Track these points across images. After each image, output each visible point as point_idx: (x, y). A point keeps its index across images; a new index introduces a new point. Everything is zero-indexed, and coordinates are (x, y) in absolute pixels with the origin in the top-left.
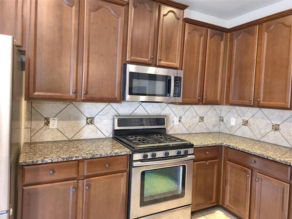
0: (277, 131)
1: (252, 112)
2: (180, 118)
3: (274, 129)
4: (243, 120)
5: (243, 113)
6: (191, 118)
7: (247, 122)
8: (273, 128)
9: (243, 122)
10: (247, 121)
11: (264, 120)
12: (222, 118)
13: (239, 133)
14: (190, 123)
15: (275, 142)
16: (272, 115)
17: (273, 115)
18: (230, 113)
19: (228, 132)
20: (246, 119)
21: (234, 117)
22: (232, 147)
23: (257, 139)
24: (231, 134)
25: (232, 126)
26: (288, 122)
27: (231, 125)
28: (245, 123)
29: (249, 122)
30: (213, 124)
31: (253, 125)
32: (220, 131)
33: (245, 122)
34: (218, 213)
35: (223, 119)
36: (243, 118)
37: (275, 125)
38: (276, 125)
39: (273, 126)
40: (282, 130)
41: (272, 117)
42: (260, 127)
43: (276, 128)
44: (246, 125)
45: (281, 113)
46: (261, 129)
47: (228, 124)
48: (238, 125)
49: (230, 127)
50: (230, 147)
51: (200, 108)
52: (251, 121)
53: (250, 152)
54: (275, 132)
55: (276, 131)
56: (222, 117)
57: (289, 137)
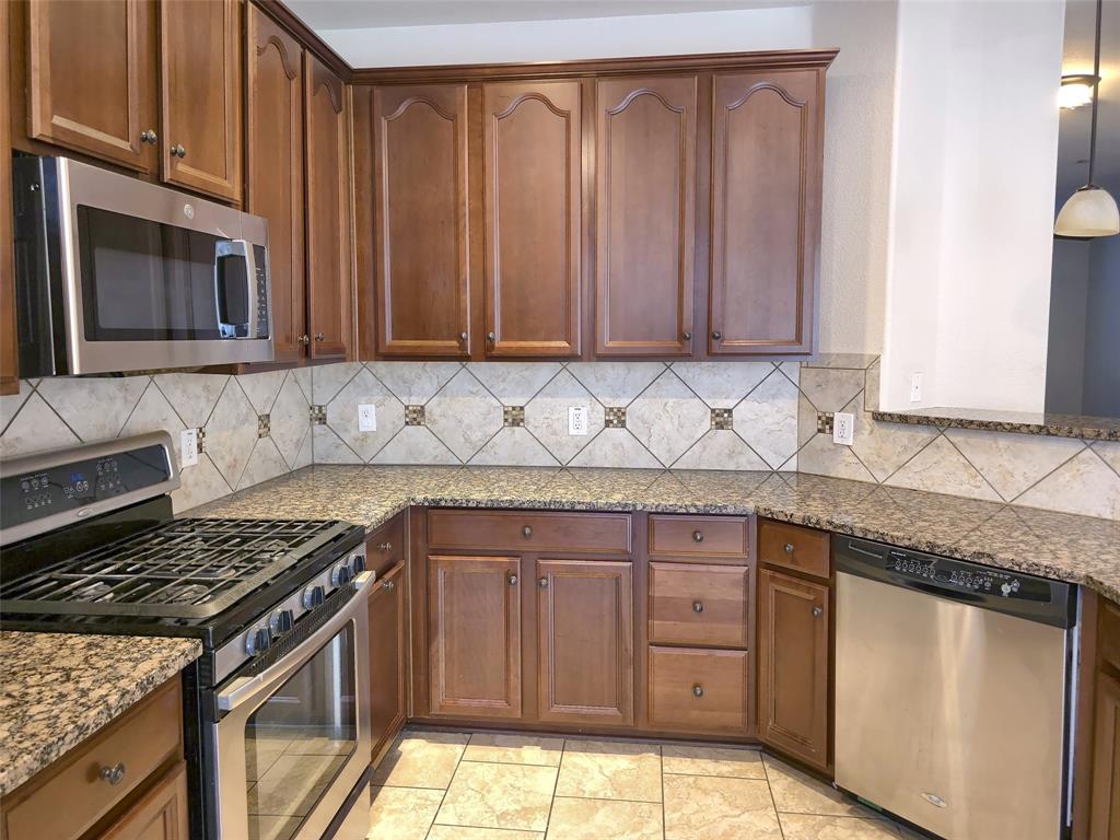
0: (518, 425)
1: (434, 377)
2: (201, 435)
3: (510, 420)
4: (407, 407)
5: (404, 382)
6: (235, 428)
7: (421, 411)
8: (506, 420)
9: (406, 416)
10: (422, 407)
11: (478, 399)
12: (320, 411)
13: (392, 455)
14: (234, 450)
15: (514, 460)
16: (501, 379)
17: (504, 381)
18: (350, 386)
19: (353, 460)
20: (416, 401)
21: (369, 402)
22: (451, 504)
23: (458, 463)
24: (362, 462)
25: (366, 435)
26: (547, 395)
27: (362, 429)
28: (415, 416)
29: (430, 413)
30: (295, 438)
31: (444, 420)
32: (317, 461)
33: (415, 411)
34: (412, 751)
35: (325, 415)
36: (404, 399)
37: (510, 409)
38: (514, 408)
39: (506, 412)
40: (532, 420)
41: (502, 386)
42: (466, 421)
43: (515, 418)
44: (419, 424)
45: (526, 373)
46: (469, 427)
47: (346, 430)
48: (390, 426)
49: (356, 440)
50: (443, 503)
51: (258, 382)
52: (434, 408)
53: (516, 504)
54: (514, 432)
55: (516, 428)
56: (320, 407)
57: (554, 437)
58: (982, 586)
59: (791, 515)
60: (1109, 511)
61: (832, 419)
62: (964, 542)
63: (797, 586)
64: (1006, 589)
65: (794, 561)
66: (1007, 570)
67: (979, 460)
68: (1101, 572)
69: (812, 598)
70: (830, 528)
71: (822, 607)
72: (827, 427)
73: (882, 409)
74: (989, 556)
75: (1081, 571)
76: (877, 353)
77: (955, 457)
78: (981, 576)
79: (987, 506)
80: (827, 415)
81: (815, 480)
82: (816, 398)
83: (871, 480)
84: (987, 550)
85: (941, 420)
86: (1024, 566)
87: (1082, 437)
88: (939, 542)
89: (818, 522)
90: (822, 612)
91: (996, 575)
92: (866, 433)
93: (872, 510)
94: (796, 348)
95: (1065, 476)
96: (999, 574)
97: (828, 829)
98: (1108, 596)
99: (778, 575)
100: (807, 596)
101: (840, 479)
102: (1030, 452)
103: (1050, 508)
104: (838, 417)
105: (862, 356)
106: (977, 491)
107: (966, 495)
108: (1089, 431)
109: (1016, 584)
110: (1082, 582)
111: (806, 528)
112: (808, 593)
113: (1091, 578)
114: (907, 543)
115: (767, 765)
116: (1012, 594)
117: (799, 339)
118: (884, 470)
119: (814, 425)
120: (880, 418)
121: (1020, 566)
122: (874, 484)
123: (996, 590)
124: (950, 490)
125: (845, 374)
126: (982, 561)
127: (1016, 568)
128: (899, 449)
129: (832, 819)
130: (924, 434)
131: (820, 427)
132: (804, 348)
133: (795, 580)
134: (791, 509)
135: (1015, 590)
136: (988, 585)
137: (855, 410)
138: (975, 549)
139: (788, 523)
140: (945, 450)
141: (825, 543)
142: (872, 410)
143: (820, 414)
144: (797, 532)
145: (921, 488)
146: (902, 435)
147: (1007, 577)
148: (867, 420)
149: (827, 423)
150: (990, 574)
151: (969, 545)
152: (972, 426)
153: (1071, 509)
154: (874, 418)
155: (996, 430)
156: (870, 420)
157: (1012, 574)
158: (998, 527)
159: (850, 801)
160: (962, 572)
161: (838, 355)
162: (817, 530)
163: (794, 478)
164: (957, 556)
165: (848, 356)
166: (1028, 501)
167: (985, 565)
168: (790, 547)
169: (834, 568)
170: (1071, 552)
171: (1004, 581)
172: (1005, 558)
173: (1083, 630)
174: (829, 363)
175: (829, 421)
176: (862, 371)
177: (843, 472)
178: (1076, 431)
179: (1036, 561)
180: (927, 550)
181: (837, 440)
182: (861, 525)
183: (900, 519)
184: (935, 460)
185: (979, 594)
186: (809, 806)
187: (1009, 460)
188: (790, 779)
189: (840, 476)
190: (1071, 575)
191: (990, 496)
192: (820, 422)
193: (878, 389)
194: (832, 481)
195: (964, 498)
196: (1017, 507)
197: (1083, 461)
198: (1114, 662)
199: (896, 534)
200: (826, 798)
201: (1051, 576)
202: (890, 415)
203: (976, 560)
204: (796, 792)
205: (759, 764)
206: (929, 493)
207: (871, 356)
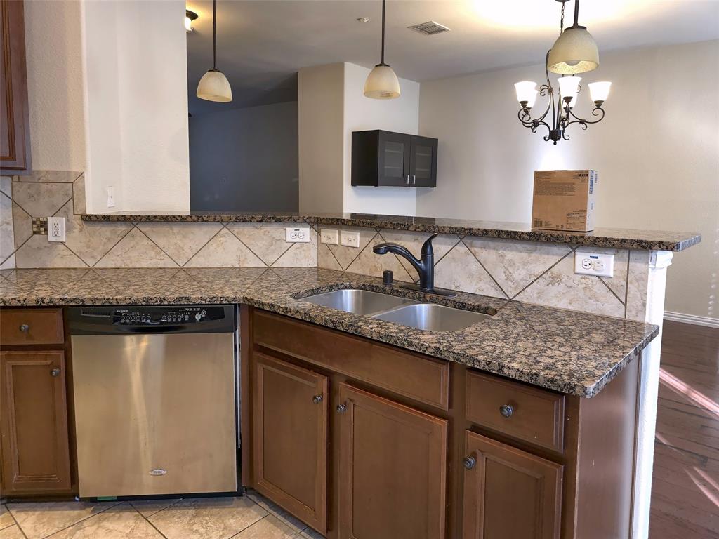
58: (184, 319)
59: (24, 300)
60: (237, 263)
61: (46, 223)
62: (168, 293)
63: (34, 357)
64: (198, 317)
65: (30, 337)
66: (198, 304)
67: (161, 242)
68: (249, 294)
69: (49, 362)
70: (63, 303)
71: (59, 367)
72: (42, 229)
73: (89, 212)
74: (186, 298)
75: (239, 296)
76: (80, 170)
77: (145, 242)
78: (182, 313)
79: (170, 270)
80: (41, 220)
81: (36, 272)
82: (30, 207)
83: (84, 266)
84: (184, 295)
85: (134, 217)
86: (208, 300)
87: (221, 221)
88: (151, 296)
89: (51, 301)
90: (60, 372)
91: (191, 309)
92: (77, 231)
93: (93, 286)
94: (10, 164)
95: (213, 245)
96: (193, 308)
97: (78, 532)
98: (257, 306)
99: (14, 353)
100: (44, 363)
101: (56, 269)
102: (192, 233)
103: (206, 266)
104: (51, 221)
105: (69, 173)
106: (161, 262)
107: (155, 266)
108: (225, 217)
109: (204, 312)
110: (241, 302)
111: (39, 307)
112: (46, 360)
113: (246, 298)
114: (128, 301)
115: (13, 512)
116: (202, 320)
117: (12, 155)
118: (93, 257)
119: (28, 228)
120: (88, 219)
121: (205, 300)
122: (86, 269)
123: (192, 319)
124: (144, 265)
125: (54, 187)
126: (182, 303)
127: (204, 302)
128: (104, 240)
129: (79, 525)
130: (122, 228)
131: (35, 230)
132: (17, 164)
133: (32, 353)
134: (22, 296)
135: (203, 316)
136: (187, 317)
137: (66, 214)
138: (176, 296)
139: (22, 307)
140: (138, 238)
141: (58, 317)
142: (80, 213)
143: (34, 220)
144: (31, 313)
145: (123, 266)
146: (106, 231)
147: (198, 309)
148: (77, 221)
149: (42, 227)
150: (188, 309)
151: (171, 294)
152: (157, 220)
153: (217, 265)
154: (82, 219)
155: (172, 221)
156: (80, 221)
157: (201, 307)
158: (183, 281)
159: (91, 503)
160: (169, 313)
161: (47, 172)
162: (51, 307)
163: (14, 273)
164: (165, 303)
165: (57, 173)
166: (193, 264)
167: (184, 305)
168: (24, 327)
169: (67, 334)
170: (229, 287)
171: (196, 313)
172: (196, 297)
173: (241, 331)
174: (39, 179)
175: (44, 225)
176: (70, 186)
177: (58, 263)
178: (218, 218)
179: (214, 295)
180: (144, 303)
181: (51, 238)
182: (90, 296)
183: (117, 287)
184: (132, 245)
185: (183, 325)
186: (59, 524)
187: (180, 240)
188: (37, 513)
189: (56, 266)
190: (235, 299)
191: (170, 264)
192: (35, 226)
193: (84, 198)
194: (51, 271)
195: (155, 268)
196: (187, 268)
197: (223, 236)
198: (261, 344)
199: (119, 297)
200: (71, 512)
201: (224, 302)
202: (96, 216)
203: (179, 303)
204: (45, 520)
205: (7, 514)
206: (129, 269)
207: (76, 173)
